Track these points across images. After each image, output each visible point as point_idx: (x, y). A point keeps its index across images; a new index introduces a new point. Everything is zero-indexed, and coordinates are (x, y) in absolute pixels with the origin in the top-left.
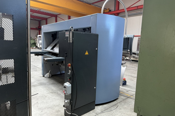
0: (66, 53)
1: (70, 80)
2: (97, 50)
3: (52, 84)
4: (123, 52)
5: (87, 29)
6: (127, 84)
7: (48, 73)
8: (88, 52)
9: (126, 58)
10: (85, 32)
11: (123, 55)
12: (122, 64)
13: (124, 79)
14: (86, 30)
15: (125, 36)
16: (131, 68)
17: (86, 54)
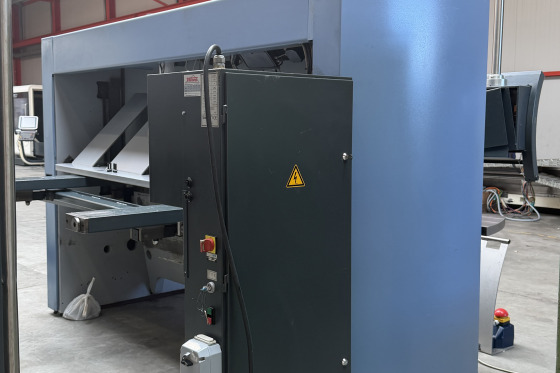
0: (190, 184)
1: (213, 323)
2: (350, 158)
3: (110, 352)
4: (487, 165)
5: (293, 54)
6: (519, 339)
7: (84, 297)
8: (304, 176)
9: (504, 201)
10: (277, 66)
11: (487, 184)
12: (484, 231)
13: (502, 315)
14: (286, 58)
15: (493, 82)
16: (537, 254)
17: (292, 182)
